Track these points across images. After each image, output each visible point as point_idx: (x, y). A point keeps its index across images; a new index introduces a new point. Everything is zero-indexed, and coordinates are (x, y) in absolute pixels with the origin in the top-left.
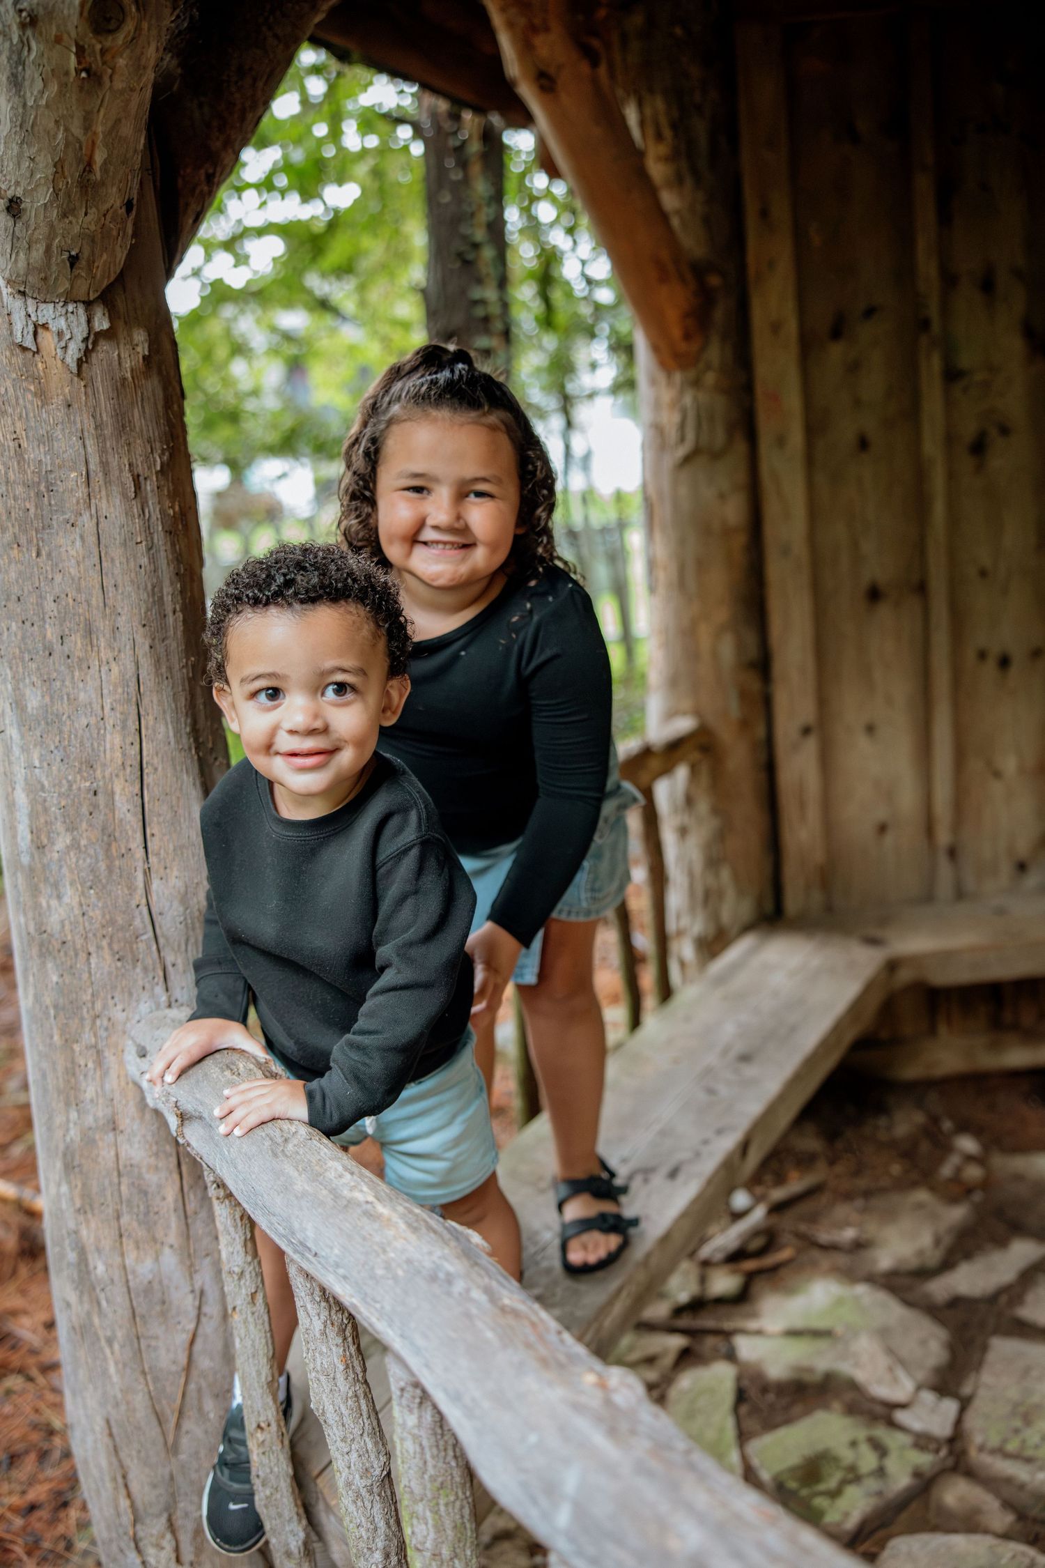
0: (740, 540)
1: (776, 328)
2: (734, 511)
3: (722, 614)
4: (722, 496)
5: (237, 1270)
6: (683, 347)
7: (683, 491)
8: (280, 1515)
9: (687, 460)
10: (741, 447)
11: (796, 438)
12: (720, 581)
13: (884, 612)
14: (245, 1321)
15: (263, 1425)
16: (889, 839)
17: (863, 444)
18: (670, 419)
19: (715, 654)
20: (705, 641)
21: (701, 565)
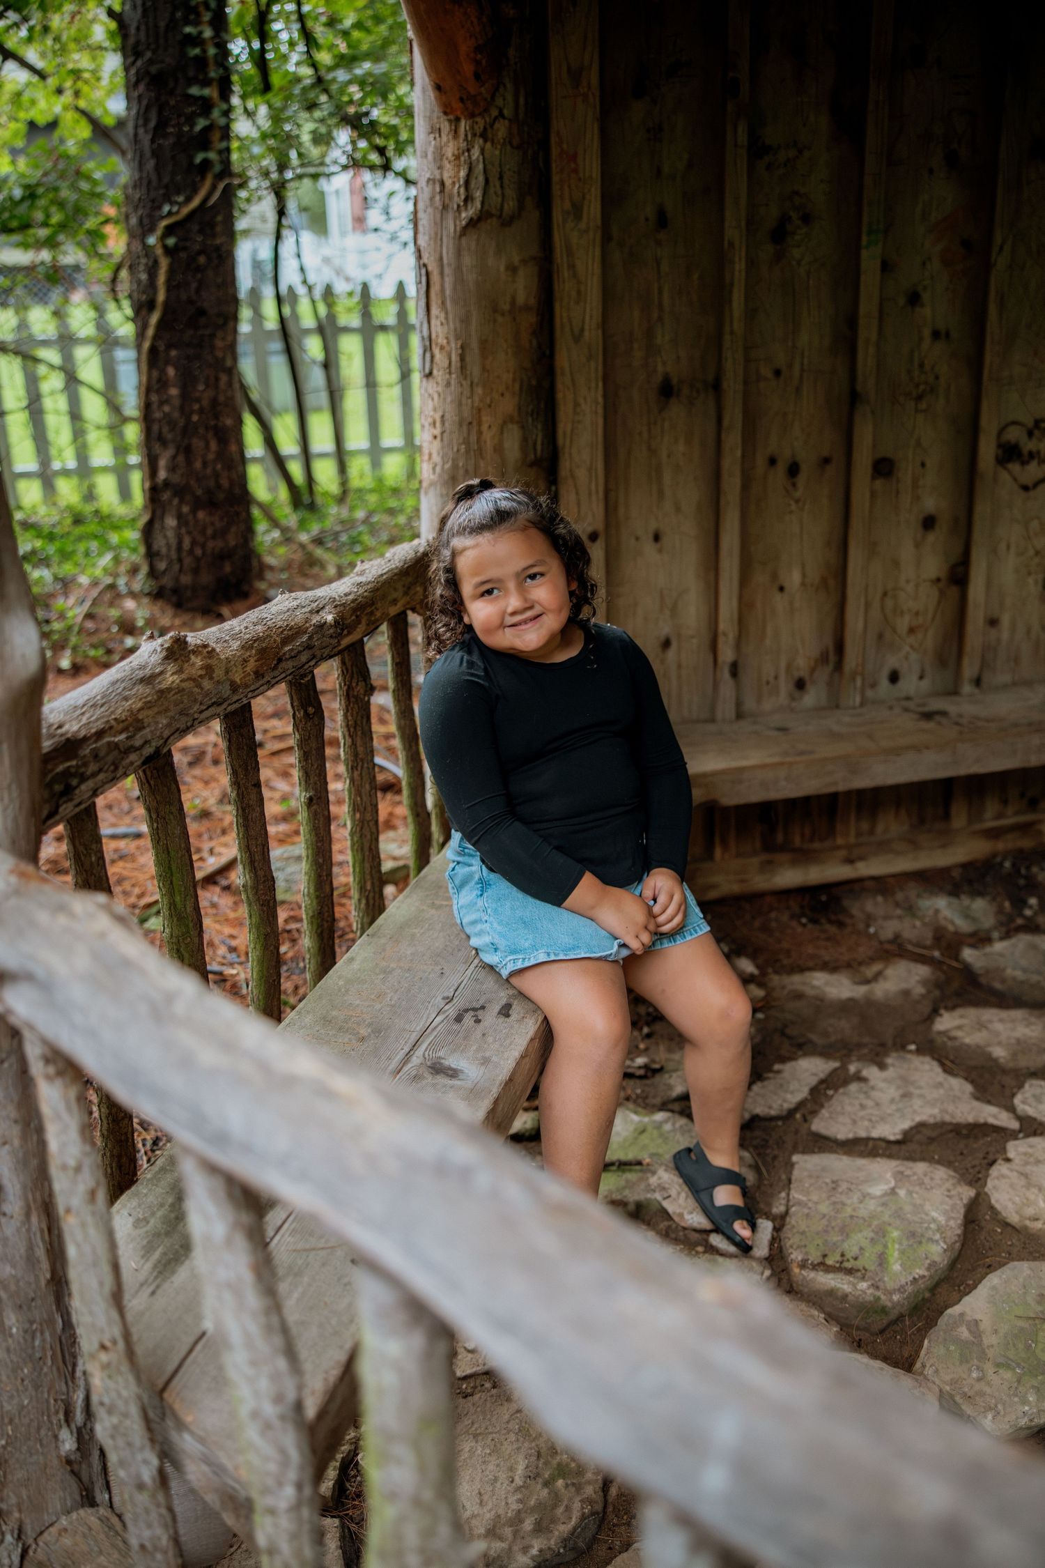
0: (528, 321)
1: (576, 76)
2: (523, 288)
3: (508, 405)
4: (512, 269)
5: (72, 1163)
6: (472, 88)
7: (468, 260)
8: (129, 1444)
9: (472, 223)
10: (533, 215)
11: (593, 209)
12: (505, 365)
13: (676, 410)
14: (83, 1225)
15: (108, 1344)
16: (671, 653)
17: (662, 220)
18: (453, 175)
19: (499, 449)
20: (489, 436)
21: (486, 348)
